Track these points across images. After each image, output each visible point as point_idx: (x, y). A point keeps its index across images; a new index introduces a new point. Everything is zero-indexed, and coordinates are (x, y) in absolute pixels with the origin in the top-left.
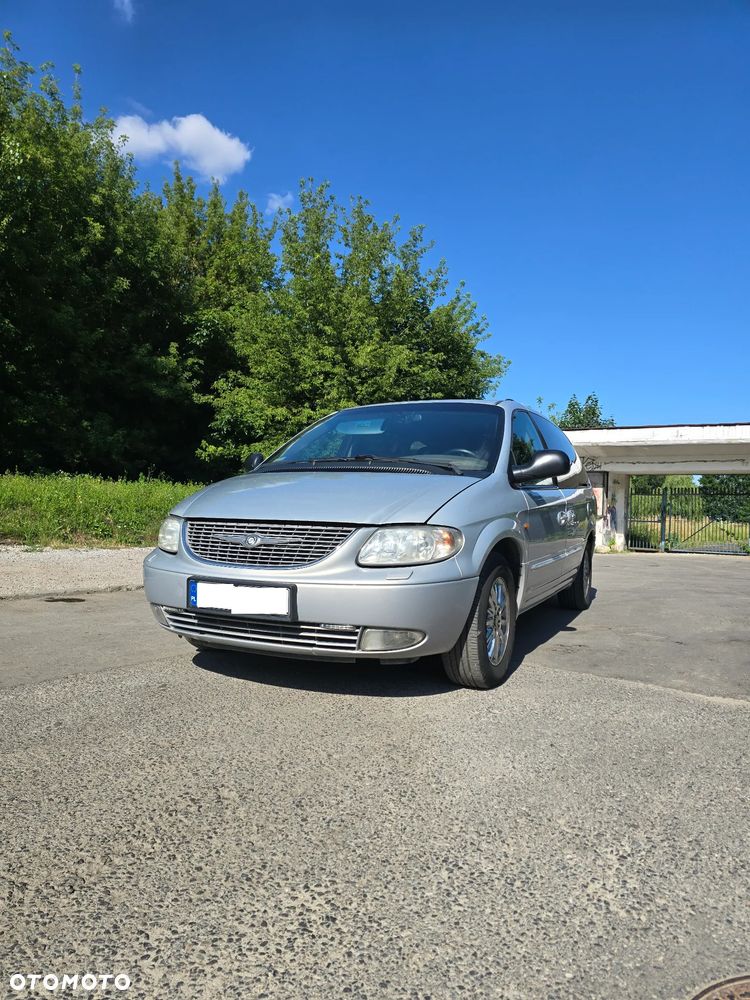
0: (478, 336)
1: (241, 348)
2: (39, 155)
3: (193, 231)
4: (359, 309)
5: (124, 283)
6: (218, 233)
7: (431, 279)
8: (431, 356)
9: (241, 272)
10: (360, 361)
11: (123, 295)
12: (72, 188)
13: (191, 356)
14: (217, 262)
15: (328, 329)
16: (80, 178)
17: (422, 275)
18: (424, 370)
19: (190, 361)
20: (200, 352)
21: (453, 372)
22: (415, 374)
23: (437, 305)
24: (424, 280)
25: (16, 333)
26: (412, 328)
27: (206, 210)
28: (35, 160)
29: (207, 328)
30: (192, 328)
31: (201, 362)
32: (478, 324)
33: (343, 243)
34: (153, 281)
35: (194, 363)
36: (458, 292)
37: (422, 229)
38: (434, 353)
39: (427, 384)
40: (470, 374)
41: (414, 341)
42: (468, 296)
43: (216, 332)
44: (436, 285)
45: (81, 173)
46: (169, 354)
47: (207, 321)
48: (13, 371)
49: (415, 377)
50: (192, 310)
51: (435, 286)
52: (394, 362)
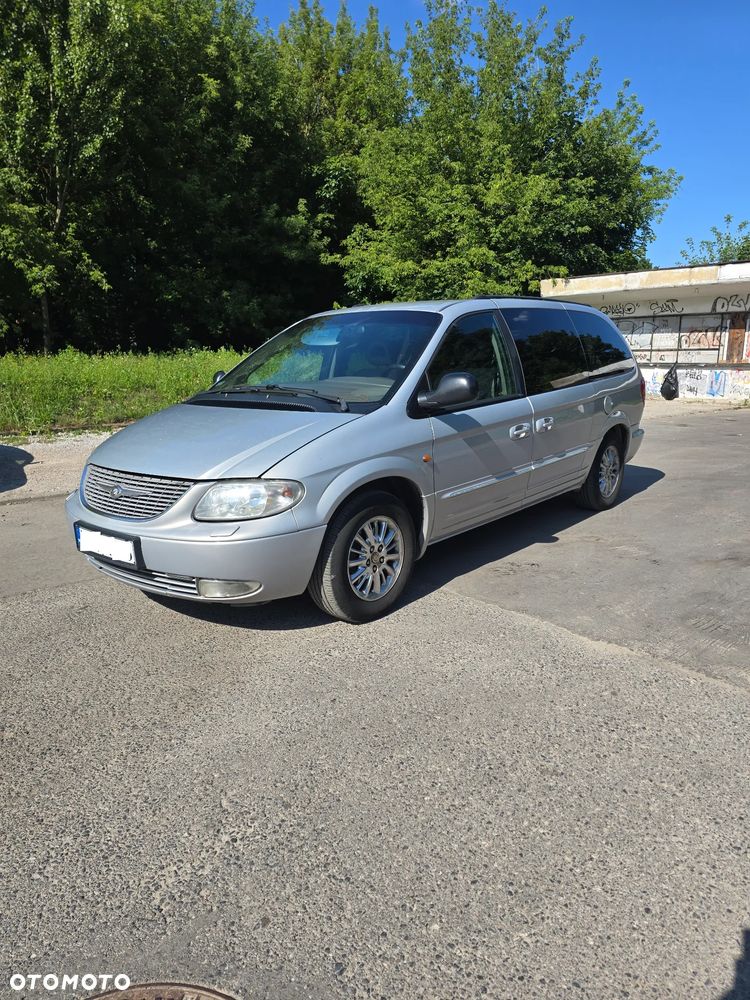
0: (644, 149)
1: (373, 198)
2: (148, 12)
3: (321, 65)
4: (492, 137)
5: (246, 141)
6: (347, 63)
7: (579, 85)
8: (579, 182)
9: (371, 106)
10: (490, 200)
11: (247, 154)
12: (190, 41)
13: (322, 211)
14: (346, 98)
15: (456, 165)
16: (195, 28)
17: (568, 82)
18: (568, 201)
19: (320, 217)
20: (332, 206)
21: (604, 199)
22: (560, 207)
23: (588, 116)
24: (572, 88)
25: (151, 210)
26: (558, 149)
27: (335, 37)
28: (146, 19)
29: (335, 177)
30: (320, 180)
31: (332, 216)
32: (645, 133)
33: (477, 55)
34: (278, 134)
35: (324, 219)
36: (621, 95)
37: (569, 22)
38: (582, 178)
39: (572, 217)
40: (626, 200)
41: (560, 165)
42: (634, 98)
43: (346, 181)
44: (586, 92)
45: (196, 22)
46: (298, 212)
47: (335, 169)
48: (155, 248)
49: (558, 210)
50: (319, 157)
51: (584, 94)
52: (531, 195)
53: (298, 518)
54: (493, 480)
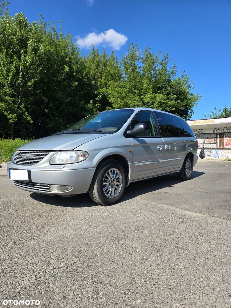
0: (190, 88)
1: (112, 100)
2: (50, 49)
3: (98, 65)
4: (146, 83)
5: (76, 83)
6: (105, 65)
7: (171, 71)
8: (172, 97)
9: (112, 76)
10: (146, 100)
11: (76, 87)
12: (61, 57)
13: (97, 104)
14: (105, 74)
15: (136, 91)
16: (63, 54)
17: (168, 70)
18: (169, 101)
19: (96, 105)
20: (100, 102)
21: (179, 101)
22: (167, 103)
23: (173, 79)
24: (169, 71)
25: (47, 101)
26: (165, 88)
27: (102, 58)
28: (49, 50)
29: (101, 94)
30: (97, 95)
31: (100, 105)
32: (190, 84)
33: (142, 63)
34: (85, 83)
35: (98, 106)
36: (182, 74)
37: (167, 54)
38: (172, 95)
39: (170, 106)
40: (185, 101)
41: (166, 92)
42: (186, 75)
43: (104, 96)
44: (173, 72)
45: (63, 52)
46: (90, 103)
47: (101, 92)
48: (47, 112)
49: (166, 104)
50: (97, 89)
51: (172, 73)
52: (158, 99)
53: (86, 164)
54: (152, 162)
